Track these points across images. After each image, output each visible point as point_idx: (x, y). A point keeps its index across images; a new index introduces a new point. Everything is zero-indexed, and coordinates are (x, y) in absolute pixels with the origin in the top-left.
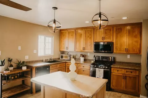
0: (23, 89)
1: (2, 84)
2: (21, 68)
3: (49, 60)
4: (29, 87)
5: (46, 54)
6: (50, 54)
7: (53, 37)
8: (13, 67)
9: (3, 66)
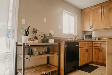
1: (25, 58)
3: (73, 38)
4: (56, 67)
5: (70, 33)
6: (74, 33)
7: (76, 16)
8: (37, 39)
9: (27, 35)
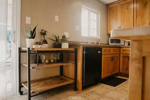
0: (63, 82)
2: (60, 46)
3: (95, 43)
4: (72, 79)
5: (90, 36)
6: (96, 36)
7: (100, 13)
8: (47, 43)
9: (33, 38)
